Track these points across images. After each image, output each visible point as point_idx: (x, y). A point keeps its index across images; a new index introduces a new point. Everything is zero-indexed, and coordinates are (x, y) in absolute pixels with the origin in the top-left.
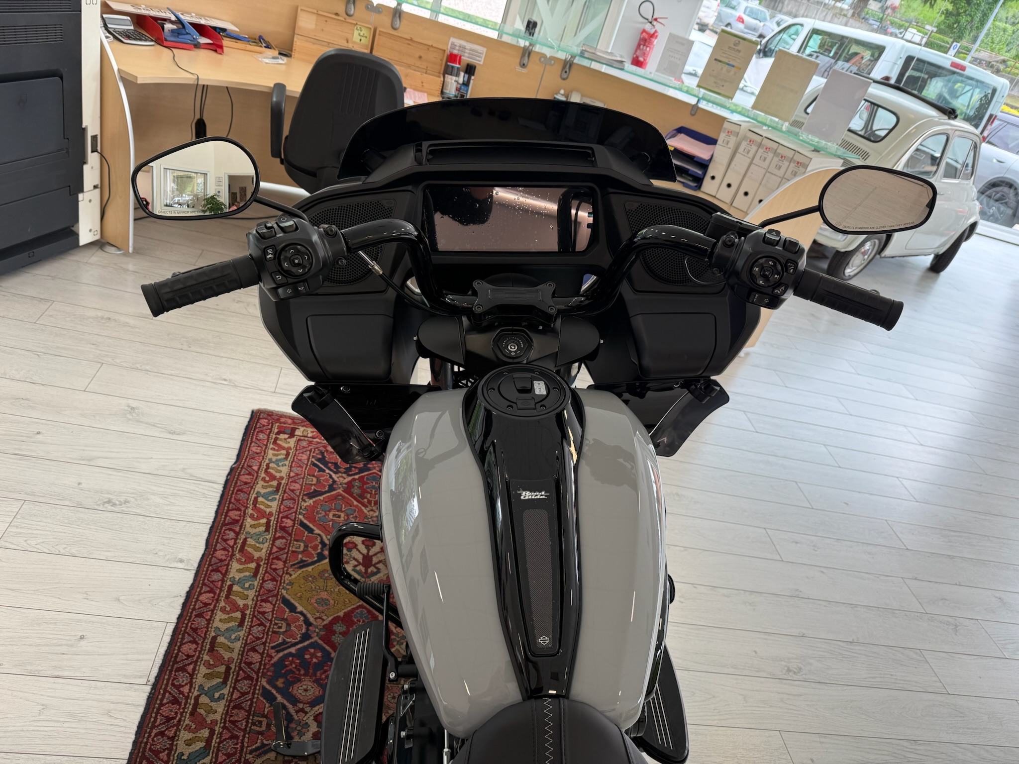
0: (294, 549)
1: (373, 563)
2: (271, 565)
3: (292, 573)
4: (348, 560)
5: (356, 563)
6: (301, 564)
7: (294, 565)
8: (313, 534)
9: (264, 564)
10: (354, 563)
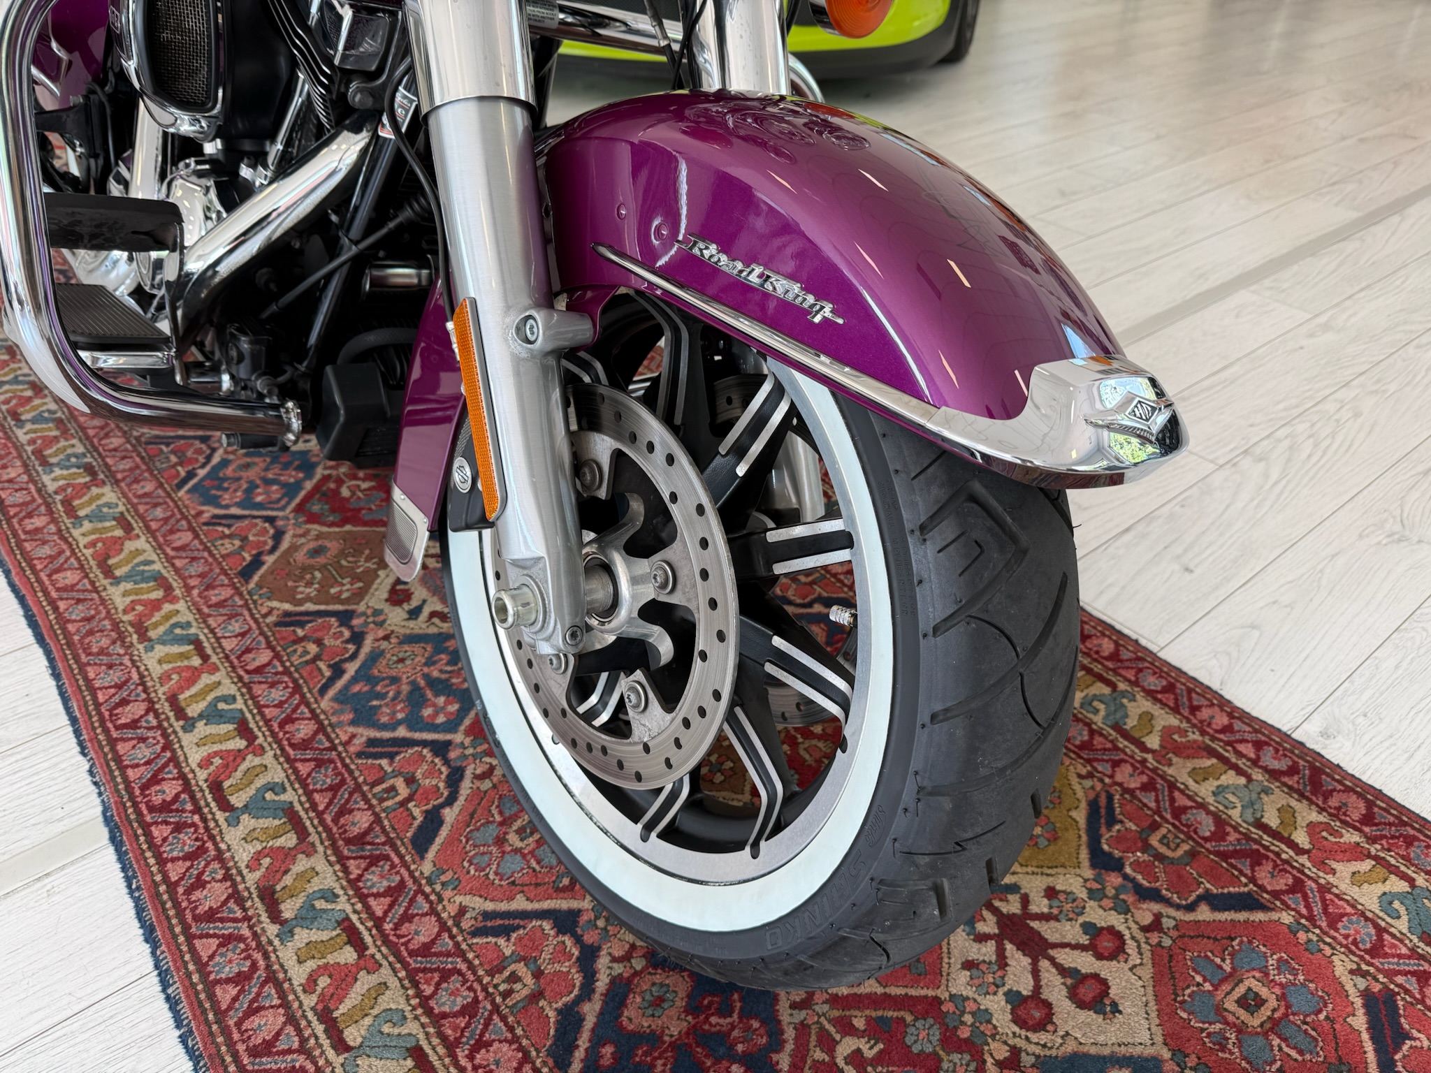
0: (1163, 831)
1: (1009, 947)
2: (1135, 768)
3: (1088, 783)
4: (1055, 903)
5: (1034, 909)
6: (1103, 811)
7: (1110, 798)
8: (1200, 899)
9: (1144, 761)
10: (1040, 905)
